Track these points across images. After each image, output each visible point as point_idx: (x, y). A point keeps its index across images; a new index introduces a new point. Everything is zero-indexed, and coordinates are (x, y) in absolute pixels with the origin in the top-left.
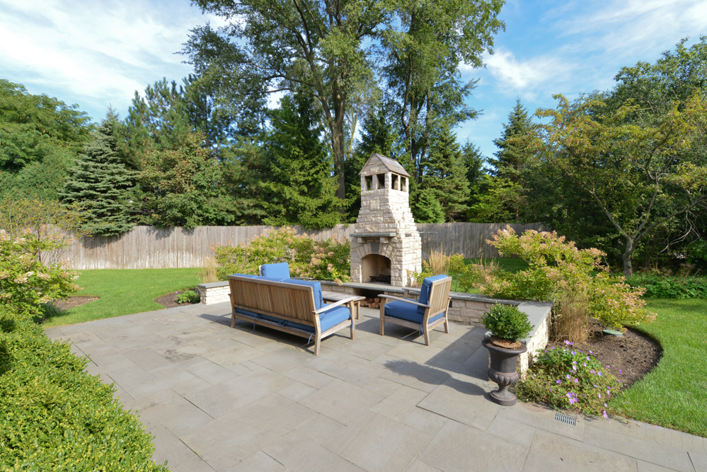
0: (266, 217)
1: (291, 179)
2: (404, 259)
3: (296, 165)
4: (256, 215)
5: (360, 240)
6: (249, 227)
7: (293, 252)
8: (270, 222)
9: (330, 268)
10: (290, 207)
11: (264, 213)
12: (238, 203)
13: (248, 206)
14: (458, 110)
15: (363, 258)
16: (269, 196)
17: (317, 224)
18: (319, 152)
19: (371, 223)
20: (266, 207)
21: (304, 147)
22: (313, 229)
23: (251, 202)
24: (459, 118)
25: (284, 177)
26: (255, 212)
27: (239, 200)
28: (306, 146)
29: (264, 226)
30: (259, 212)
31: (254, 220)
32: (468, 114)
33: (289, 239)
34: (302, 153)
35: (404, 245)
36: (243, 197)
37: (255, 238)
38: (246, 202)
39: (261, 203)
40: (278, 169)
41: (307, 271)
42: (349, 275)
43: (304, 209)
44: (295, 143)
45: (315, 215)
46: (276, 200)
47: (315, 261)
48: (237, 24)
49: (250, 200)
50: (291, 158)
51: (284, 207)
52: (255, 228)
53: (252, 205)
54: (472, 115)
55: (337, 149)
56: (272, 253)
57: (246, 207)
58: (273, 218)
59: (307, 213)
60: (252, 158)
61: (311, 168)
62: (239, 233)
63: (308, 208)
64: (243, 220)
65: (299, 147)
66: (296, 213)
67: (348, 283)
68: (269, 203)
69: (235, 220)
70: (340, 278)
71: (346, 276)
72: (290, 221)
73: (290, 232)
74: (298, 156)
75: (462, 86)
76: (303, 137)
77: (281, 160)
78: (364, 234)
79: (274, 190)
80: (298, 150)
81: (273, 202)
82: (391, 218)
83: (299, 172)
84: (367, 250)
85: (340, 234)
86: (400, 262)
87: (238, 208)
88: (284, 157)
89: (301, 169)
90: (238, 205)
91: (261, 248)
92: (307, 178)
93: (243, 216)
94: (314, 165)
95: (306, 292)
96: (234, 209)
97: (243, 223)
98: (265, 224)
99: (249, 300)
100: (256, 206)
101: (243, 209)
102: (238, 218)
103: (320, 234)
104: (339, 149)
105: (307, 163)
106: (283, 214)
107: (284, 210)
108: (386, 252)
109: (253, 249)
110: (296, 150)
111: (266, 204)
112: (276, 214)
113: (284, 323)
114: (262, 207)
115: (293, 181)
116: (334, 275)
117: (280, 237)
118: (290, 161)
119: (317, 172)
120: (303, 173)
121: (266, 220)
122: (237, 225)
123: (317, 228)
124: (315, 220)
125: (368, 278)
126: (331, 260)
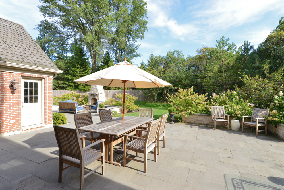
0: (67, 87)
1: (76, 75)
2: (99, 99)
3: (78, 71)
4: (64, 86)
5: (90, 95)
6: (61, 90)
7: (75, 98)
8: (68, 89)
9: (83, 101)
10: (76, 84)
11: (66, 86)
12: (57, 82)
13: (61, 83)
14: (135, 53)
15: (92, 99)
16: (68, 80)
17: (85, 90)
18: (86, 66)
19: (93, 91)
20: (67, 84)
21: (81, 65)
22: (84, 91)
23: (62, 82)
24: (135, 56)
25: (74, 74)
26: (63, 85)
27: (57, 81)
28: (82, 64)
29: (66, 90)
30: (65, 85)
31: (63, 88)
32: (138, 55)
33: (74, 95)
34: (80, 66)
35: (100, 96)
36: (59, 80)
37: (64, 94)
38: (60, 82)
39: (66, 82)
40: (71, 72)
41: (78, 102)
42: (88, 103)
43: (80, 85)
44: (78, 63)
45: (84, 87)
46: (71, 82)
47: (80, 100)
48: (56, 20)
49: (61, 81)
50: (76, 68)
51: (74, 84)
52: (63, 91)
53: (62, 83)
54: (139, 55)
55: (93, 64)
56: (69, 98)
57: (60, 83)
58: (70, 87)
59: (81, 86)
60: (62, 67)
61: (83, 72)
62: (58, 92)
63: (82, 85)
64: (59, 88)
65: (79, 64)
66: (78, 86)
67: (87, 105)
68: (68, 82)
69: (56, 88)
70: (86, 104)
71: (87, 103)
72: (76, 89)
73: (74, 92)
74: (79, 67)
75: (136, 46)
76: (80, 61)
77: (73, 69)
78: (91, 93)
79: (70, 78)
80: (79, 65)
81: (70, 82)
82: (97, 90)
83: (79, 73)
84: (92, 97)
85: (87, 94)
86: (99, 100)
87: (57, 84)
88: (73, 68)
89: (80, 72)
90: (57, 83)
91: (65, 97)
92: (82, 75)
93: (59, 86)
94: (84, 70)
95: (74, 104)
96: (56, 84)
97: (59, 89)
98: (67, 89)
99: (63, 107)
100: (63, 83)
101: (59, 84)
102: (57, 87)
103: (86, 93)
104: (94, 64)
105: (82, 70)
106: (73, 86)
107: (73, 85)
108: (96, 97)
109: (63, 97)
110: (78, 65)
111: (67, 83)
112: (71, 86)
113: (70, 110)
114: (66, 84)
115: (77, 76)
116: (84, 103)
117: (71, 94)
118: (76, 69)
119: (85, 73)
120: (80, 73)
121: (67, 88)
122: (56, 89)
123: (85, 91)
124: (84, 88)
125: (93, 104)
126: (84, 100)
